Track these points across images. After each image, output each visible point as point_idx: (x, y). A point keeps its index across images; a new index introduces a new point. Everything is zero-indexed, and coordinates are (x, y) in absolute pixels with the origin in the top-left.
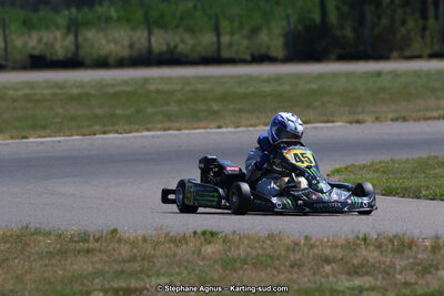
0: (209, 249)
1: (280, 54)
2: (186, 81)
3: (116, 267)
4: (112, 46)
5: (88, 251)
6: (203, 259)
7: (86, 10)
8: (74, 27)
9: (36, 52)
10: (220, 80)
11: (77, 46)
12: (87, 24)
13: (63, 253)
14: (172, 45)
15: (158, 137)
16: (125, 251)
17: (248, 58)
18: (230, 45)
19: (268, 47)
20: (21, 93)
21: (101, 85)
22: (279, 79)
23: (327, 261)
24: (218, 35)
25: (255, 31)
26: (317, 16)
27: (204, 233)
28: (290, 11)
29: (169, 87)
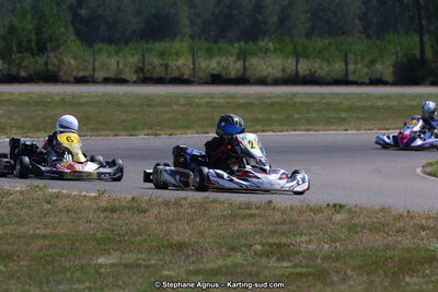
0: (338, 218)
1: (390, 80)
2: (322, 96)
3: (271, 228)
4: (270, 69)
5: (251, 215)
6: (334, 224)
7: (251, 43)
8: (242, 55)
9: (215, 72)
10: (346, 97)
11: (245, 68)
12: (253, 54)
13: (233, 217)
14: (313, 70)
15: (302, 135)
16: (277, 216)
17: (368, 81)
18: (355, 71)
19: (382, 74)
20: (203, 101)
21: (261, 97)
22: (388, 97)
23: (423, 228)
24: (347, 65)
25: (373, 62)
26: (418, 53)
27: (335, 206)
28: (398, 48)
29: (311, 100)
